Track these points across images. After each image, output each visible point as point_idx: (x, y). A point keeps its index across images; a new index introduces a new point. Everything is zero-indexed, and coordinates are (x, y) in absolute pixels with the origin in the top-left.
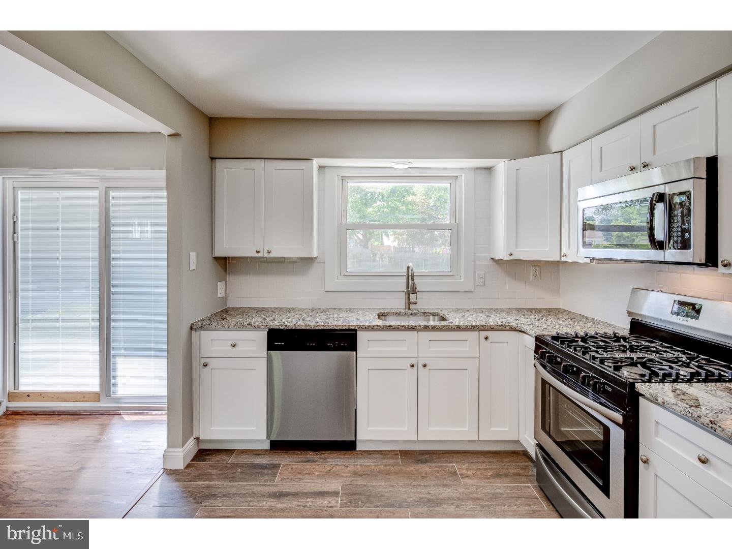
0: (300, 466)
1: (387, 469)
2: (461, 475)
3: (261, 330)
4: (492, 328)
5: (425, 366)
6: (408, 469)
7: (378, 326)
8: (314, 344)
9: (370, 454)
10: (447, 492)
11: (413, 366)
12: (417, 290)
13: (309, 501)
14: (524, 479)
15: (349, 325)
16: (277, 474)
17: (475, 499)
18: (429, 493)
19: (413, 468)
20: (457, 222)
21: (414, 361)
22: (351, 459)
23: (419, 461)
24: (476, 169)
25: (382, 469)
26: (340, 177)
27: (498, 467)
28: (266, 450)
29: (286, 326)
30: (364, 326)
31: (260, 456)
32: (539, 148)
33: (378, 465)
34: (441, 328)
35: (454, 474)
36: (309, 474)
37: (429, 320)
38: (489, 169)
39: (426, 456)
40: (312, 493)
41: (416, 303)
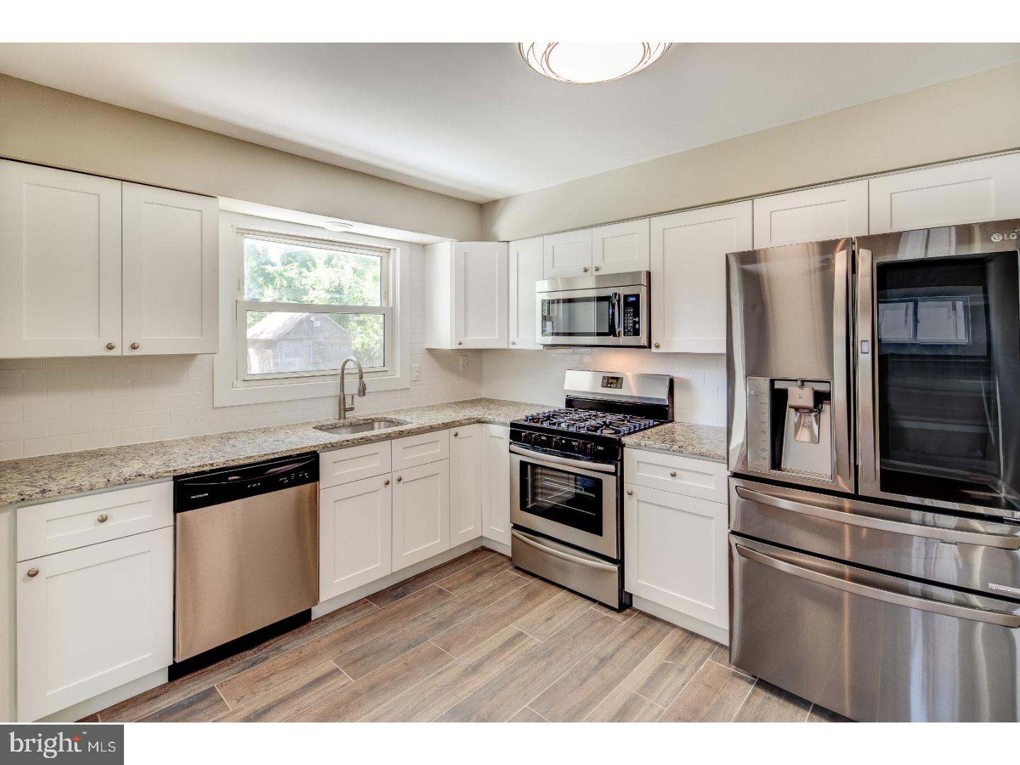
0: (250, 673)
1: (370, 619)
2: (448, 589)
3: (164, 479)
4: (460, 424)
5: (400, 480)
6: (392, 610)
7: (348, 441)
8: (259, 484)
9: (332, 617)
10: (449, 609)
11: (387, 483)
12: (366, 391)
13: (309, 697)
14: (500, 568)
15: (311, 446)
16: (222, 700)
17: (478, 601)
18: (434, 618)
19: (398, 606)
20: (391, 305)
21: (388, 477)
22: (313, 632)
23: (397, 597)
24: (411, 243)
25: (364, 622)
26: (235, 229)
27: (473, 568)
28: (163, 686)
29: (212, 465)
30: (330, 443)
31: (162, 697)
32: (484, 233)
33: (356, 622)
34: (417, 432)
35: (441, 592)
36: (273, 674)
37: (373, 429)
38: (424, 246)
39: (399, 590)
40: (303, 688)
41: (351, 409)
